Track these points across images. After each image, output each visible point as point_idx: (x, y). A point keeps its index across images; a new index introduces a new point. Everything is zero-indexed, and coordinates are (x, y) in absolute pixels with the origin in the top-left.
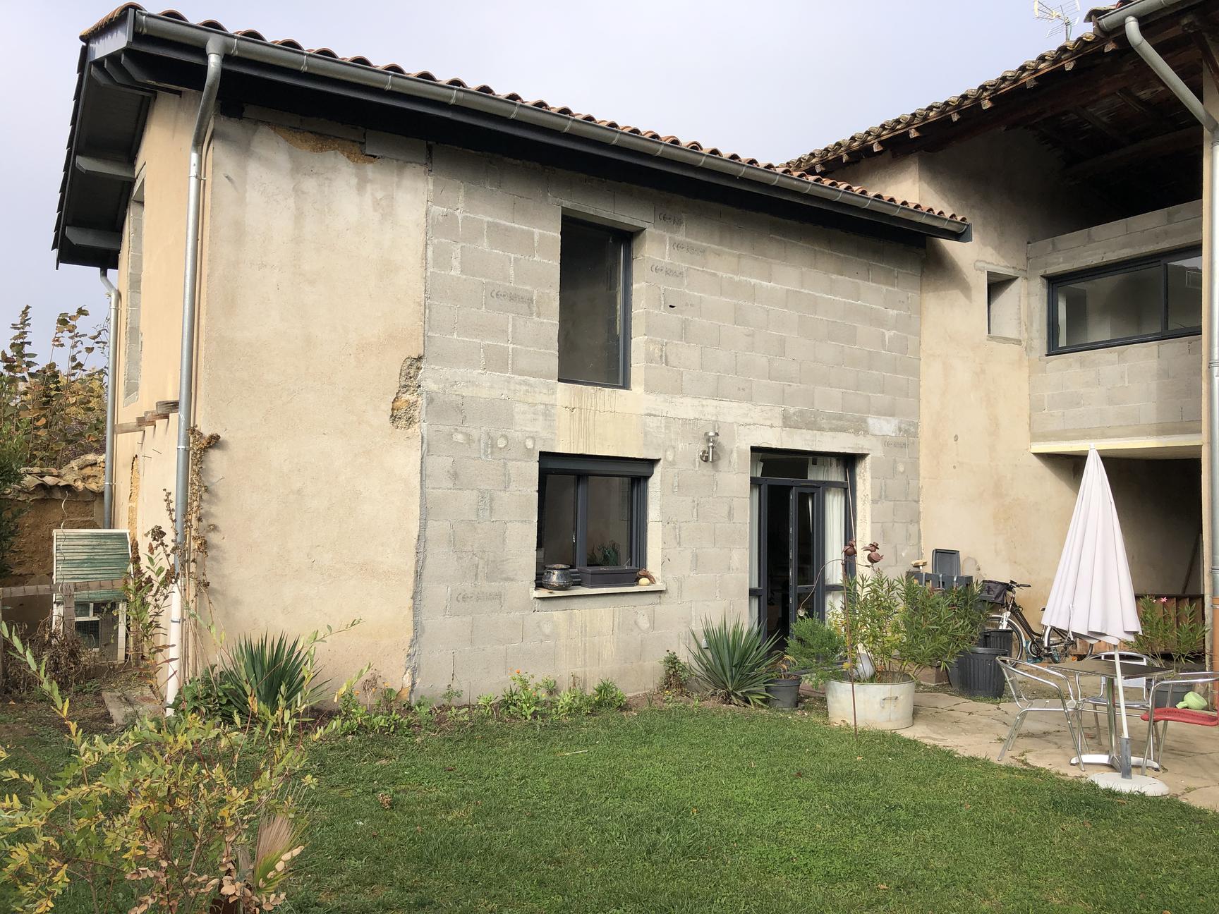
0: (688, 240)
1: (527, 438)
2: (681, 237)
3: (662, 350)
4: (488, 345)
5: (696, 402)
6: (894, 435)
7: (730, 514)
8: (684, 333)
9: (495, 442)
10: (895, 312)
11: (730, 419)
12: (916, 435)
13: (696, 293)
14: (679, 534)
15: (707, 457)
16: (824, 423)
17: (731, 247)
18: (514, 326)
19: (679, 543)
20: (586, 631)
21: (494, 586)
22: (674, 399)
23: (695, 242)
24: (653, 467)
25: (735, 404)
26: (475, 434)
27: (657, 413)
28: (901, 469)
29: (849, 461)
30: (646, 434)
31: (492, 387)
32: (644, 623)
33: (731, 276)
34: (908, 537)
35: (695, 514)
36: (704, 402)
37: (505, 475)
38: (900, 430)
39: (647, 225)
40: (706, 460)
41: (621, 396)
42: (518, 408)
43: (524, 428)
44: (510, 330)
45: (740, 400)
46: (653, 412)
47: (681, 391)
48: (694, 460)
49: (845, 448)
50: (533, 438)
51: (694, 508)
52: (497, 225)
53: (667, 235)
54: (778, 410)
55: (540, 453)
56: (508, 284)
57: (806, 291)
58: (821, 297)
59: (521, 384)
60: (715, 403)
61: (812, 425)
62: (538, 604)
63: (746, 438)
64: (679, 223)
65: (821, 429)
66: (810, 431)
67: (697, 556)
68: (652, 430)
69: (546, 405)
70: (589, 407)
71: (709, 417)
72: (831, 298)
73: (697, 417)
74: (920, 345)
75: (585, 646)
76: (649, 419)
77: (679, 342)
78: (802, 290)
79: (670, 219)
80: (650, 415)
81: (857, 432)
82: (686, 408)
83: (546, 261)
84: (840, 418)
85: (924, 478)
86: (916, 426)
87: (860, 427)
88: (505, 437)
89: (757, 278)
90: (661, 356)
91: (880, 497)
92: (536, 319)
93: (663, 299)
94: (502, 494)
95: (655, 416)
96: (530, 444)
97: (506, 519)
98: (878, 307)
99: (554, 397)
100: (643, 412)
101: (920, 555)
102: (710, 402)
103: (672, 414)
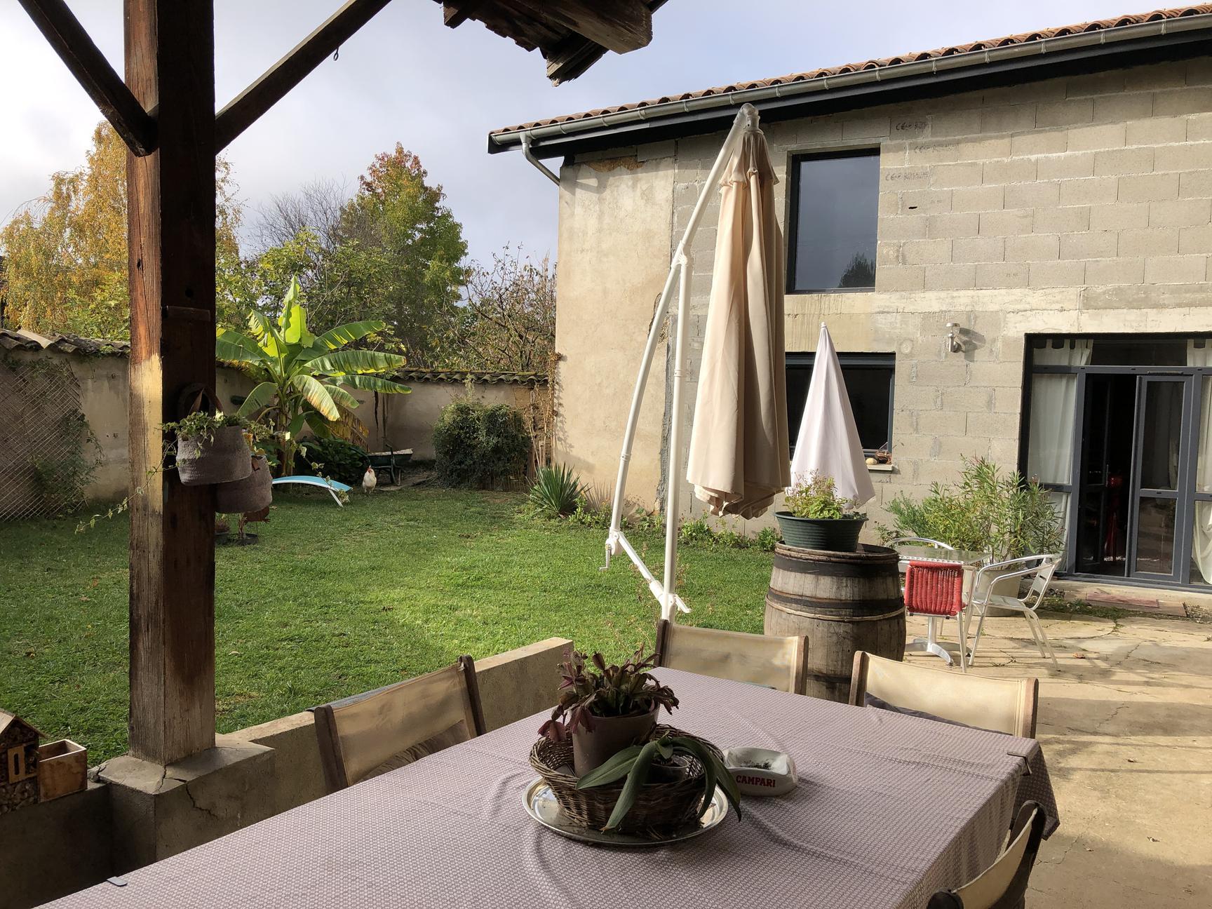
0: (935, 138)
2: (926, 137)
3: (898, 251)
5: (943, 294)
7: (990, 404)
8: (929, 229)
11: (993, 307)
13: (946, 189)
14: (917, 422)
17: (1000, 130)
19: (916, 430)
22: (913, 295)
23: (944, 138)
24: (893, 360)
25: (1003, 291)
27: (891, 310)
30: (876, 331)
35: (939, 403)
36: (955, 294)
39: (883, 140)
45: (1010, 287)
46: (886, 310)
47: (925, 287)
48: (940, 351)
51: (937, 397)
53: (908, 142)
54: (1073, 292)
57: (1134, 147)
58: (1164, 148)
60: (970, 293)
61: (1140, 303)
63: (1018, 325)
64: (921, 125)
67: (940, 442)
68: (884, 326)
70: (813, 313)
71: (962, 308)
73: (944, 309)
76: (880, 317)
77: (921, 240)
78: (1127, 147)
79: (909, 126)
80: (883, 312)
82: (931, 301)
89: (1042, 153)
90: (898, 256)
93: (901, 203)
95: (888, 313)
100: (875, 311)
102: (962, 293)
103: (910, 308)
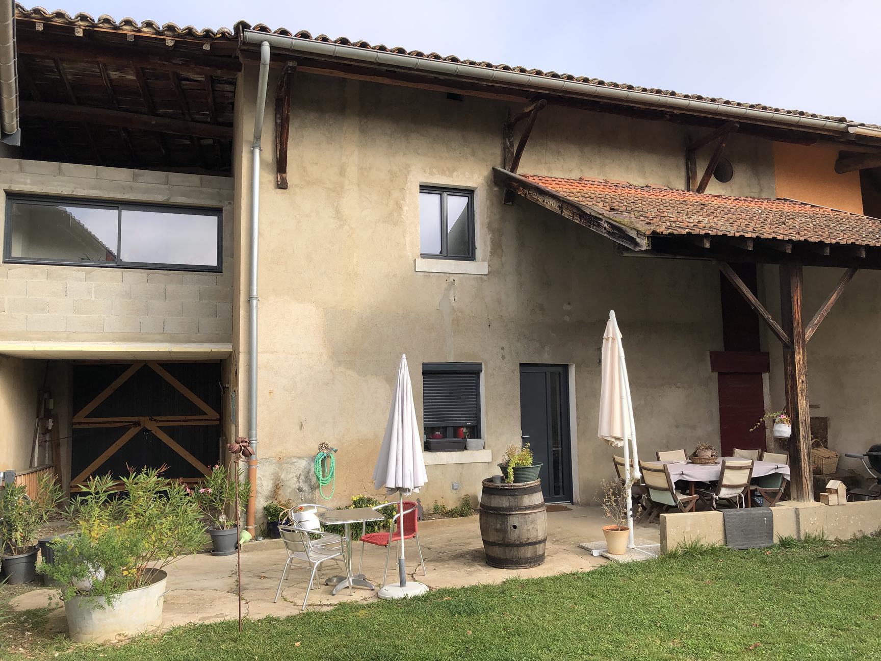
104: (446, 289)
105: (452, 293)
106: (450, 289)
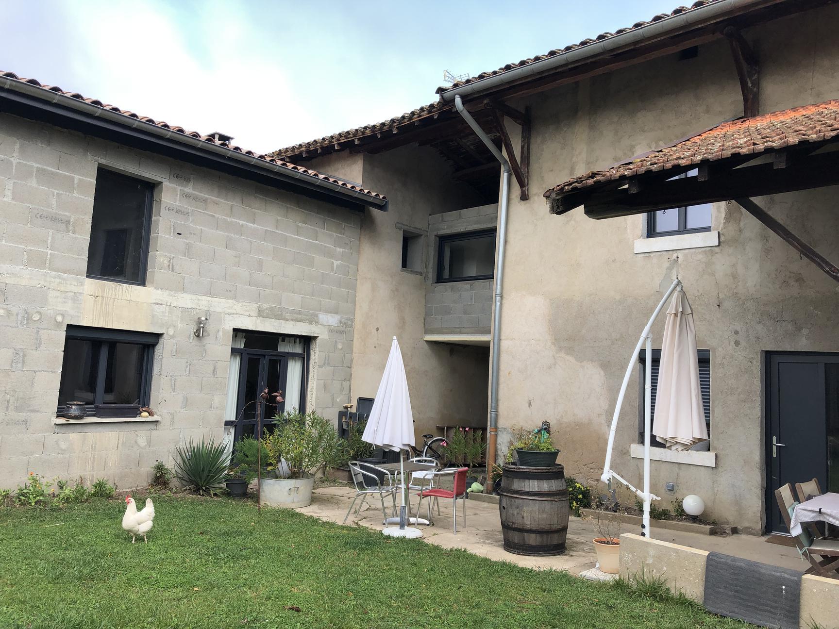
0: (194, 192)
1: (58, 314)
2: (189, 189)
3: (169, 262)
4: (31, 250)
5: (194, 297)
6: (336, 325)
7: (214, 372)
8: (188, 251)
9: (30, 316)
10: (342, 250)
11: (218, 310)
12: (351, 326)
13: (198, 227)
14: (174, 384)
15: (199, 334)
16: (288, 316)
17: (227, 200)
18: (53, 238)
19: (174, 390)
20: (95, 447)
21: (22, 416)
22: (177, 294)
23: (199, 194)
24: (159, 338)
25: (224, 300)
26: (14, 310)
27: (163, 303)
28: (340, 346)
29: (307, 341)
30: (153, 317)
31: (31, 278)
32: (142, 442)
33: (226, 218)
34: (342, 390)
35: (188, 371)
36: (200, 298)
37: (37, 339)
38: (341, 322)
39: (163, 180)
40: (198, 336)
41: (136, 290)
42: (52, 294)
43: (55, 308)
44: (49, 241)
45: (227, 298)
46: (160, 302)
47: (183, 290)
48: (190, 335)
49: (301, 332)
50: (63, 315)
51: (187, 366)
52: (44, 170)
53: (179, 188)
54: (254, 306)
55: (68, 325)
56: (50, 210)
57: (280, 232)
58: (290, 236)
59: (55, 278)
60: (208, 298)
61: (279, 317)
62: (57, 429)
63: (230, 322)
64: (188, 180)
65: (285, 319)
66: (278, 321)
67: (187, 399)
68: (158, 314)
69: (75, 293)
70: (109, 296)
71: (203, 308)
72: (297, 238)
73: (194, 307)
74: (358, 271)
75: (94, 457)
76: (156, 307)
77: (183, 257)
78: (277, 231)
79: (181, 178)
80: (158, 304)
81: (310, 322)
82: (186, 300)
83: (83, 197)
84: (300, 313)
85: (355, 353)
86: (352, 320)
87: (313, 320)
88: (40, 313)
89: (244, 221)
90: (169, 266)
91: (325, 364)
92: (71, 234)
93: (172, 228)
94: (34, 352)
95: (161, 304)
96: (59, 319)
97: (36, 369)
98: (330, 246)
99: (82, 288)
100: (152, 302)
101: (350, 401)
102: (204, 298)
103: (174, 304)
104: (668, 268)
105: (674, 272)
106: (673, 268)
